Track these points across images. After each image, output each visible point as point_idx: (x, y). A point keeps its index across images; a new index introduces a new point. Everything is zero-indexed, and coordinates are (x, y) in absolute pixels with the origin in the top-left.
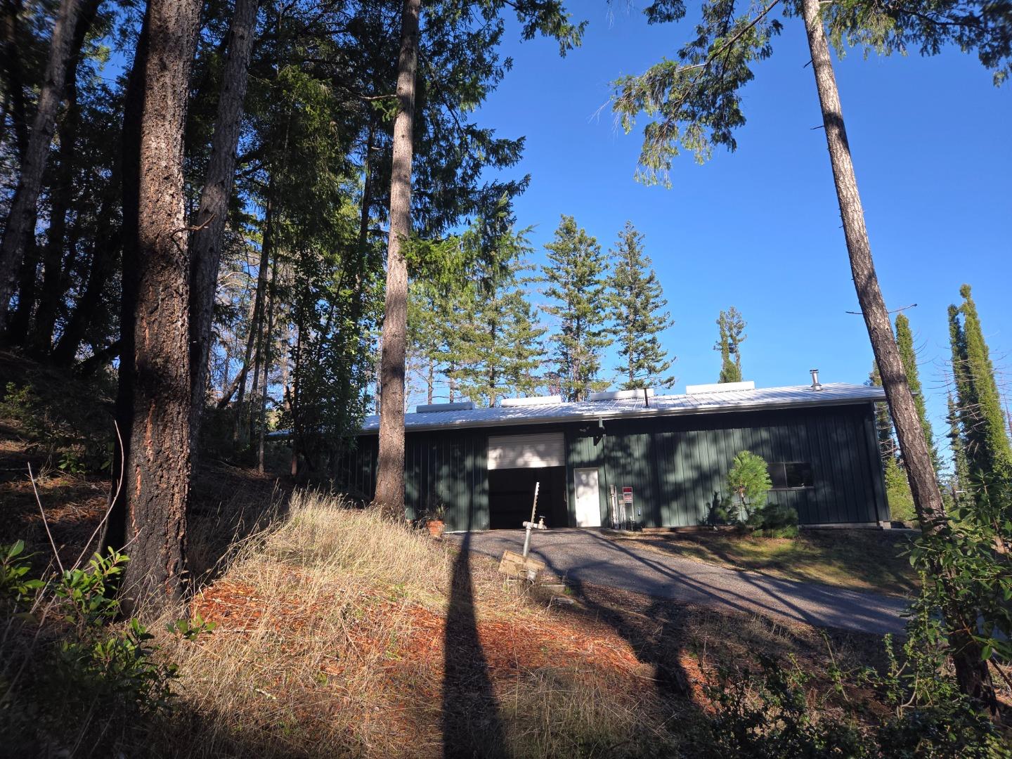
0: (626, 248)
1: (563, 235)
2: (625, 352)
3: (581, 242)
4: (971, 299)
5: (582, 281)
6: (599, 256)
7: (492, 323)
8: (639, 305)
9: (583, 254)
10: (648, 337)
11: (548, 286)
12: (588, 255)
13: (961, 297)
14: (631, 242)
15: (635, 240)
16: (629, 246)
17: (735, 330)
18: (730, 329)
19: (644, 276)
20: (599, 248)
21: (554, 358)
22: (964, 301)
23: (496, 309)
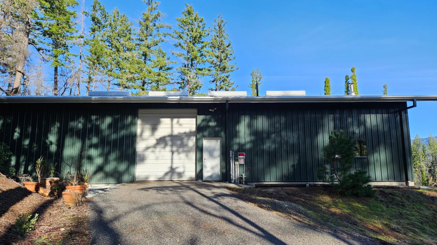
0: (217, 28)
1: (186, 14)
2: (213, 81)
3: (195, 19)
4: (355, 73)
5: (195, 40)
6: (205, 29)
7: (145, 55)
8: (223, 58)
9: (196, 27)
10: (226, 74)
11: (177, 41)
12: (199, 27)
13: (351, 72)
14: (220, 25)
15: (222, 24)
16: (219, 27)
17: (258, 79)
18: (256, 78)
19: (226, 43)
20: (205, 24)
21: (177, 81)
22: (352, 74)
23: (148, 47)
